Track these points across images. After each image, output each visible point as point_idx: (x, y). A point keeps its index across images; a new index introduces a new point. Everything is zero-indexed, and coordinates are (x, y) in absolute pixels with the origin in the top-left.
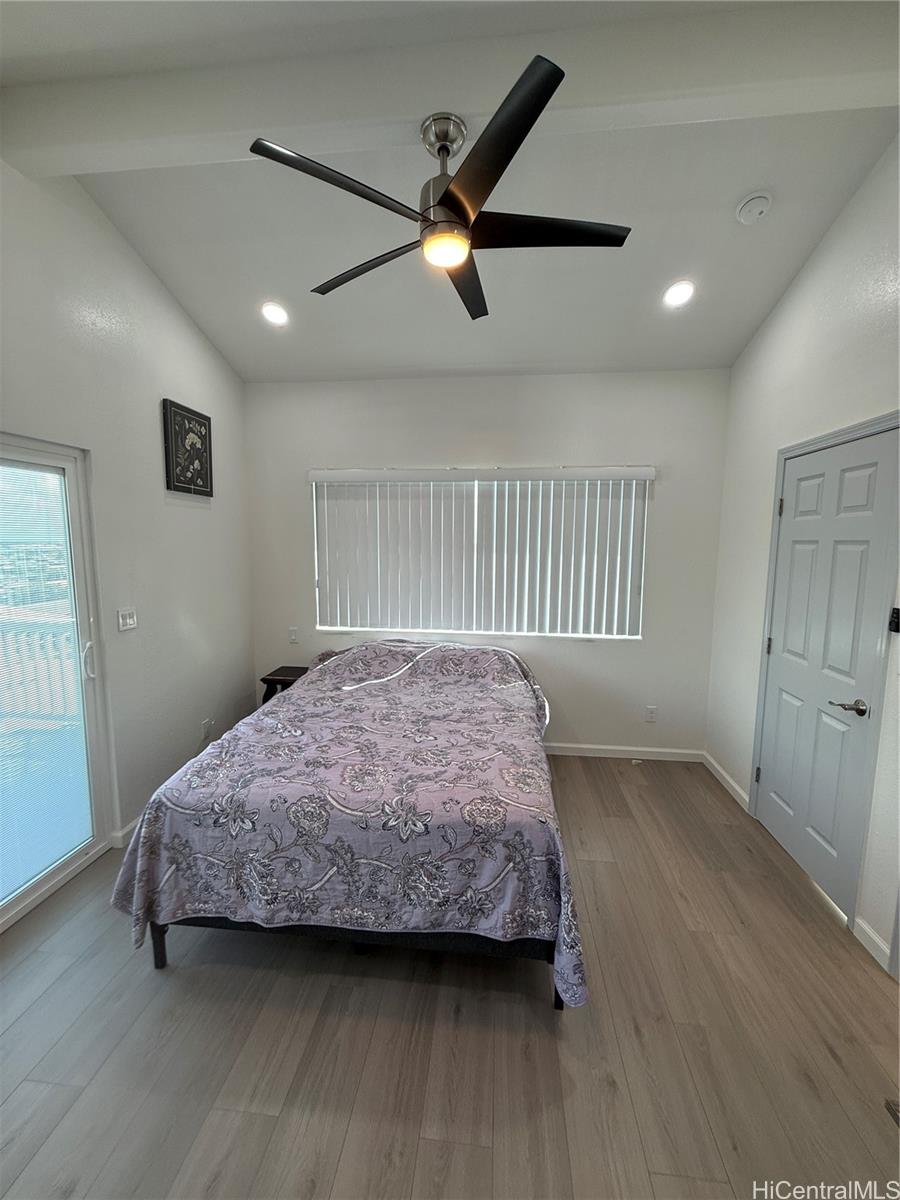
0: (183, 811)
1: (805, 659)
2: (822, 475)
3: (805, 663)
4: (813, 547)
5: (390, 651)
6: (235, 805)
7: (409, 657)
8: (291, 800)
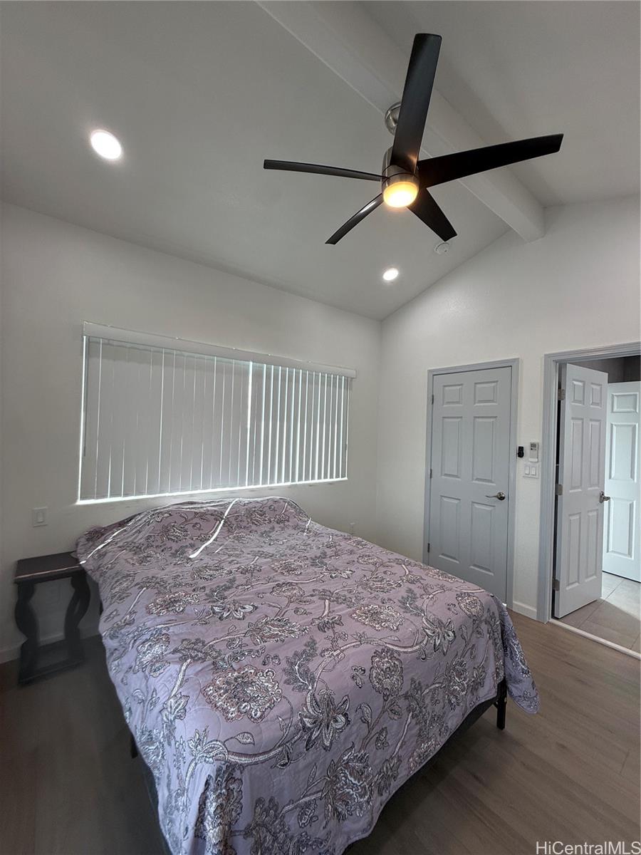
0: (266, 756)
1: (459, 477)
2: (462, 385)
3: (459, 479)
4: (459, 419)
5: (196, 513)
6: (323, 706)
7: (218, 516)
8: (367, 666)
